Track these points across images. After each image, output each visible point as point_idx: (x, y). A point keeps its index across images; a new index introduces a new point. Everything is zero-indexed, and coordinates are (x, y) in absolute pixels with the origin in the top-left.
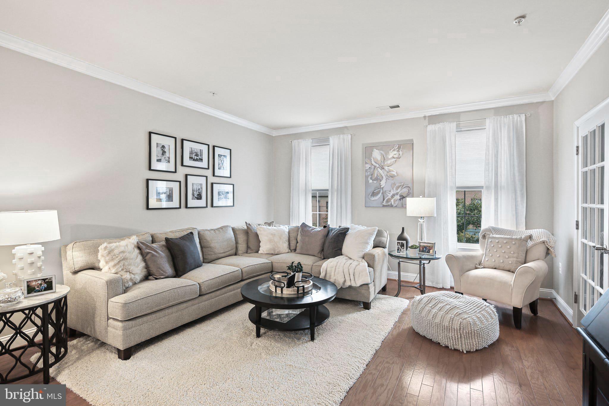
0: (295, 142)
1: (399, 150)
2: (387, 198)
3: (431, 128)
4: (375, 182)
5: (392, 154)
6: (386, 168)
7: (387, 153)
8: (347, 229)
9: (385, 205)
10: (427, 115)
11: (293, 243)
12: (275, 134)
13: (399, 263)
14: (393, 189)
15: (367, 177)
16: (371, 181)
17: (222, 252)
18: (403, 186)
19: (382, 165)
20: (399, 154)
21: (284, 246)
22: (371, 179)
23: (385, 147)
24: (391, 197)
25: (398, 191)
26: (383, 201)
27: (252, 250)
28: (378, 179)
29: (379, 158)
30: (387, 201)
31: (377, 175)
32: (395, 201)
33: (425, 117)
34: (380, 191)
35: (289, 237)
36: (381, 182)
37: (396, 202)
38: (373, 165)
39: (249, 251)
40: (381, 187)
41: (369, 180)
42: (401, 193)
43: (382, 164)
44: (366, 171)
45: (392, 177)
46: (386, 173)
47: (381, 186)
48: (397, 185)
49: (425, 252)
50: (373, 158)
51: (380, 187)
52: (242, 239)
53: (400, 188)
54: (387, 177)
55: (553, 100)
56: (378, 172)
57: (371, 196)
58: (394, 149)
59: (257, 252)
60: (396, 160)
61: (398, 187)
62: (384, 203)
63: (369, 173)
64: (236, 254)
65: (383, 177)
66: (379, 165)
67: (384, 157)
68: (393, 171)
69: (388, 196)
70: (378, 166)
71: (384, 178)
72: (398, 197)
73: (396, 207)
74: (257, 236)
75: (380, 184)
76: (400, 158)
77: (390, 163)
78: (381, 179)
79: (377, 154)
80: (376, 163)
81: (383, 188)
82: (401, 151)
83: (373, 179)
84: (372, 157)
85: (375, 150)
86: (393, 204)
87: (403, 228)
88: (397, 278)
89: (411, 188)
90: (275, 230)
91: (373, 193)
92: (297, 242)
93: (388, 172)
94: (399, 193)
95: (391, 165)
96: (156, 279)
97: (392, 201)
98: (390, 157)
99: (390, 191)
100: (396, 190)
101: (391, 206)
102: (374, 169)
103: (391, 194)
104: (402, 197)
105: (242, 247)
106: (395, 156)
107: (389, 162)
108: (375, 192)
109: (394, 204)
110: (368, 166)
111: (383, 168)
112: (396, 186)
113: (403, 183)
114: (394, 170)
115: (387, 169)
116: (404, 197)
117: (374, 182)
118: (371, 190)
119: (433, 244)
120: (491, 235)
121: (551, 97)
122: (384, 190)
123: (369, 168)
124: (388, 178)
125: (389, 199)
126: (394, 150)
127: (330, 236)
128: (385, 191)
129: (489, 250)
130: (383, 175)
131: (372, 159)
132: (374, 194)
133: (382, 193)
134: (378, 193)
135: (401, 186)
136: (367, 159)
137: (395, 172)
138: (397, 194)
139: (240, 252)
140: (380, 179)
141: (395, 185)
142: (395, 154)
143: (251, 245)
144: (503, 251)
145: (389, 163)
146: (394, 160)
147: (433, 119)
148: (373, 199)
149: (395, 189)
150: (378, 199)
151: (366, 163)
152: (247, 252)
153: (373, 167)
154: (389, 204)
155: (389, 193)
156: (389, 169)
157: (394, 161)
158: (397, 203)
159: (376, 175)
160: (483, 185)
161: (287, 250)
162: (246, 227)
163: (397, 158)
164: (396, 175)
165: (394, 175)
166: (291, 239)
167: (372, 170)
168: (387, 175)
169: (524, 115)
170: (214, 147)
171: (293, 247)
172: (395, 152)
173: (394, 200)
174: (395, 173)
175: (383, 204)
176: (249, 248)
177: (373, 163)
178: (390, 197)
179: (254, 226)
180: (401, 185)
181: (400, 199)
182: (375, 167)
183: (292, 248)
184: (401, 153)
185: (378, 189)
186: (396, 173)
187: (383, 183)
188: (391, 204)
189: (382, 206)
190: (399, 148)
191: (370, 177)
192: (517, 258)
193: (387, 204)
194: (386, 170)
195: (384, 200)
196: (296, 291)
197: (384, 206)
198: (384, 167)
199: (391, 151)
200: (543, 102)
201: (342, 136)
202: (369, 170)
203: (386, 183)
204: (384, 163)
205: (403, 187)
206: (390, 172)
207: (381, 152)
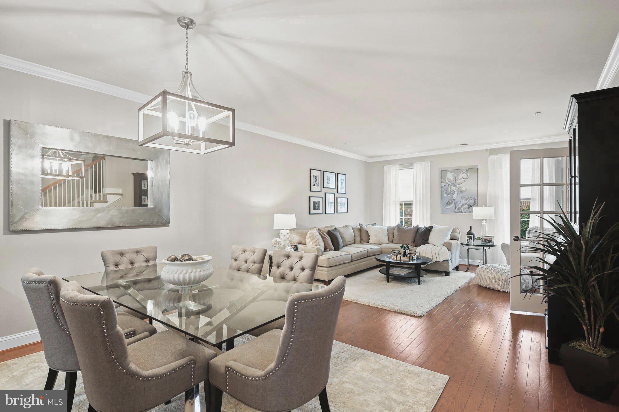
0: (386, 167)
1: (467, 173)
2: (458, 207)
3: (491, 158)
4: (449, 195)
5: (462, 175)
6: (457, 185)
7: (458, 175)
8: (431, 228)
10: (488, 148)
11: (391, 237)
12: (370, 160)
13: (468, 250)
14: (463, 200)
15: (442, 192)
16: (445, 195)
17: (349, 241)
21: (386, 239)
22: (446, 193)
23: (456, 171)
25: (467, 202)
26: (455, 209)
27: (364, 241)
28: (452, 193)
29: (452, 178)
30: (458, 209)
31: (450, 190)
32: (464, 209)
33: (487, 150)
34: (452, 202)
35: (388, 233)
38: (447, 183)
39: (362, 242)
42: (469, 203)
43: (454, 183)
44: (442, 187)
45: (462, 192)
46: (457, 189)
47: (453, 198)
48: (466, 197)
49: (487, 242)
50: (447, 179)
51: (453, 200)
52: (358, 234)
53: (468, 200)
56: (451, 189)
57: (446, 205)
58: (463, 172)
59: (368, 242)
61: (467, 199)
62: (456, 210)
63: (444, 189)
64: (354, 244)
67: (455, 178)
69: (459, 205)
70: (451, 184)
71: (456, 193)
72: (467, 206)
73: (465, 213)
74: (367, 232)
75: (453, 196)
76: (468, 178)
77: (461, 182)
79: (450, 176)
80: (450, 182)
81: (454, 200)
84: (446, 177)
85: (449, 173)
86: (462, 211)
87: (471, 227)
89: (477, 200)
90: (379, 228)
91: (447, 203)
92: (394, 237)
96: (330, 251)
97: (462, 209)
98: (460, 178)
99: (460, 202)
101: (462, 212)
102: (448, 186)
103: (461, 204)
104: (469, 206)
105: (358, 239)
106: (464, 177)
107: (459, 181)
108: (449, 202)
109: (464, 211)
110: (443, 184)
111: (455, 186)
112: (465, 199)
113: (470, 196)
114: (463, 187)
115: (458, 187)
116: (471, 206)
118: (446, 201)
119: (492, 237)
122: (456, 201)
124: (459, 193)
125: (459, 207)
126: (463, 173)
127: (420, 232)
130: (455, 190)
132: (448, 204)
133: (454, 203)
134: (451, 203)
136: (443, 179)
138: (466, 204)
139: (356, 242)
143: (363, 238)
147: (493, 152)
148: (447, 207)
149: (464, 200)
150: (451, 207)
151: (442, 182)
153: (447, 185)
154: (460, 211)
155: (460, 204)
156: (460, 186)
157: (463, 181)
158: (466, 210)
159: (449, 191)
160: (531, 198)
161: (388, 242)
162: (359, 227)
163: (465, 179)
164: (465, 190)
165: (463, 190)
166: (389, 235)
167: (447, 187)
168: (458, 191)
170: (338, 174)
171: (391, 240)
172: (464, 174)
175: (455, 211)
176: (362, 240)
177: (447, 182)
178: (460, 206)
179: (365, 227)
180: (469, 198)
181: (468, 208)
182: (449, 185)
184: (468, 175)
185: (451, 200)
187: (455, 196)
188: (461, 211)
189: (454, 212)
190: (467, 171)
191: (445, 192)
193: (458, 211)
195: (456, 208)
196: (409, 258)
197: (456, 212)
199: (461, 173)
201: (423, 163)
202: (444, 187)
203: (457, 196)
204: (456, 182)
205: (470, 200)
206: (460, 188)
207: (454, 174)
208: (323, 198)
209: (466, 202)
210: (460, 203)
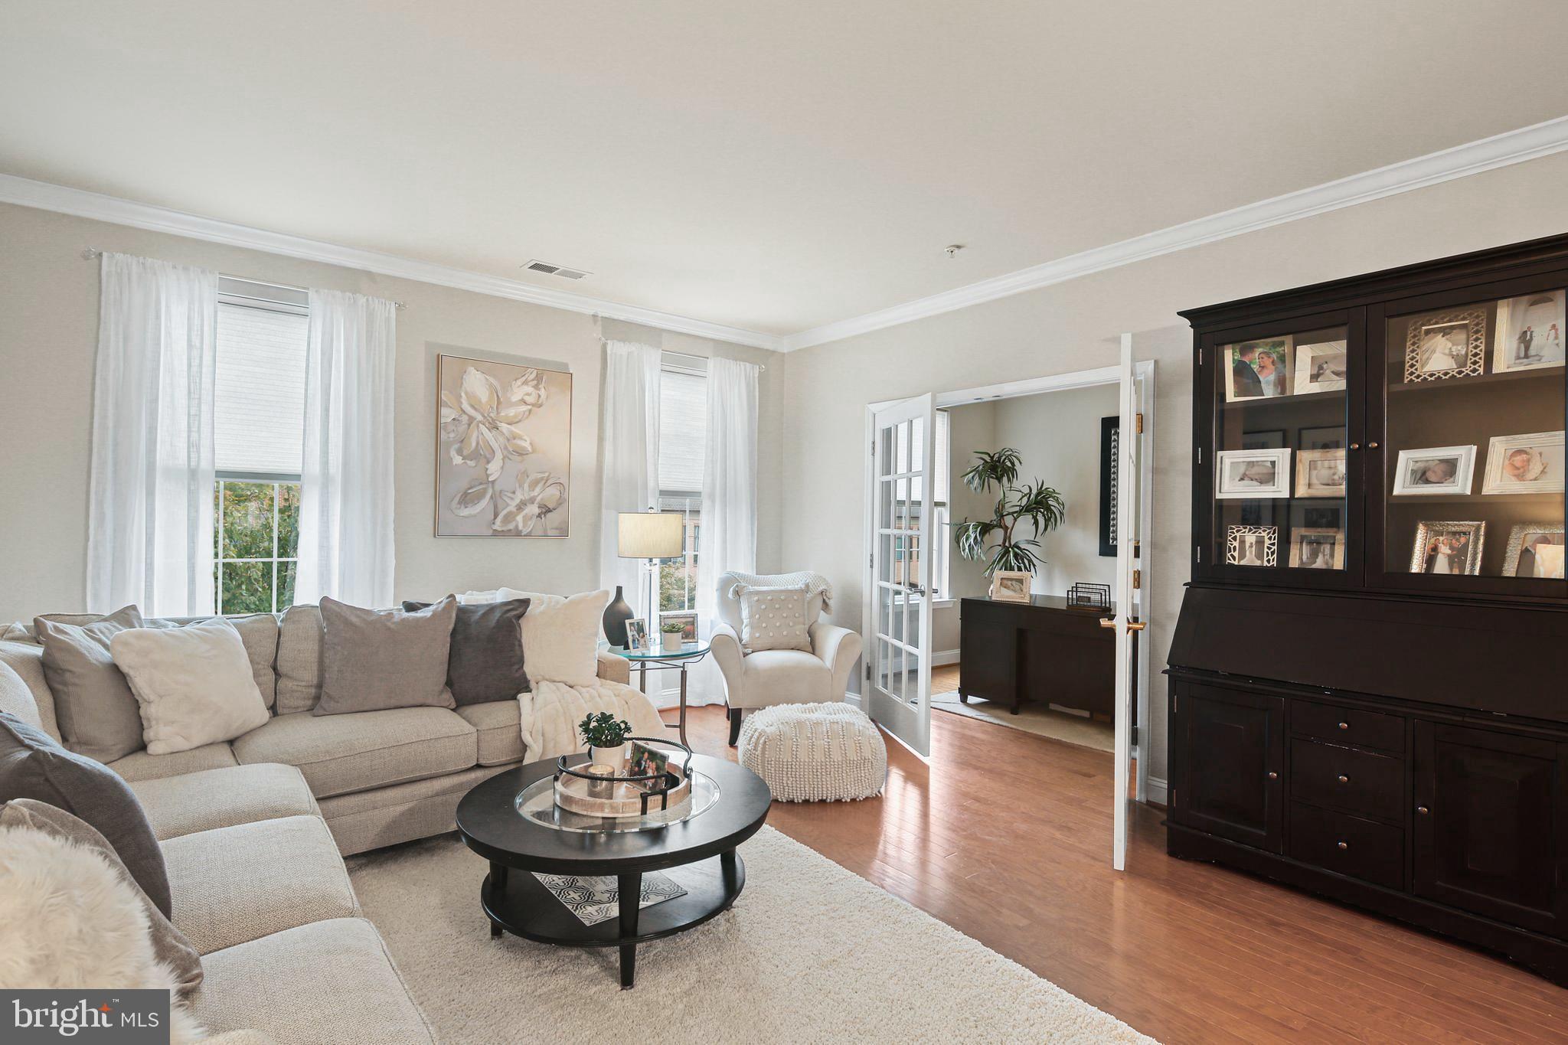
1: (537, 385)
2: (505, 512)
3: (615, 349)
4: (472, 463)
5: (521, 391)
6: (504, 427)
7: (507, 386)
8: (525, 603)
9: (500, 529)
10: (601, 314)
14: (521, 486)
15: (443, 446)
16: (458, 460)
18: (547, 480)
19: (491, 417)
20: (539, 396)
22: (460, 452)
23: (502, 369)
24: (517, 510)
25: (535, 493)
26: (495, 518)
28: (482, 456)
29: (483, 395)
30: (506, 520)
31: (478, 443)
32: (526, 519)
33: (595, 316)
34: (485, 491)
36: (489, 466)
37: (529, 523)
38: (464, 412)
40: (490, 480)
41: (452, 455)
42: (542, 499)
43: (492, 415)
44: (444, 427)
45: (521, 455)
46: (502, 440)
47: (488, 476)
48: (533, 476)
50: (466, 393)
51: (486, 481)
53: (540, 485)
54: (505, 453)
55: (784, 354)
56: (481, 437)
57: (460, 503)
58: (524, 378)
59: (141, 748)
60: (530, 411)
61: (535, 483)
62: (498, 525)
63: (452, 435)
65: (494, 451)
66: (484, 416)
67: (498, 396)
68: (521, 438)
69: (508, 505)
70: (479, 417)
71: (499, 455)
72: (534, 509)
73: (529, 535)
74: (117, 676)
75: (487, 469)
76: (540, 406)
77: (515, 416)
78: (488, 456)
79: (476, 383)
80: (475, 409)
81: (493, 482)
82: (543, 389)
83: (465, 453)
84: (463, 388)
85: (472, 370)
86: (520, 528)
87: (619, 588)
89: (567, 488)
91: (465, 494)
93: (508, 440)
94: (539, 499)
95: (517, 420)
97: (519, 518)
98: (515, 398)
99: (514, 493)
100: (530, 491)
101: (518, 534)
102: (469, 425)
103: (517, 501)
104: (544, 510)
106: (528, 399)
107: (512, 412)
108: (470, 491)
109: (524, 527)
110: (449, 414)
111: (493, 427)
112: (528, 481)
113: (546, 475)
114: (527, 434)
115: (505, 431)
116: (549, 511)
117: (469, 462)
118: (460, 485)
122: (498, 487)
123: (454, 419)
124: (510, 456)
125: (510, 513)
126: (525, 383)
128: (501, 492)
129: (757, 616)
130: (495, 446)
131: (463, 394)
132: (466, 499)
133: (492, 497)
134: (480, 496)
135: (544, 482)
136: (446, 392)
137: (528, 442)
138: (532, 501)
140: (485, 457)
141: (528, 476)
142: (528, 394)
144: (785, 615)
145: (511, 414)
146: (524, 408)
147: (615, 328)
148: (465, 512)
149: (526, 486)
150: (478, 513)
151: (443, 404)
153: (465, 418)
154: (511, 526)
155: (512, 499)
156: (511, 432)
157: (524, 412)
158: (531, 524)
159: (474, 444)
163: (532, 405)
164: (530, 449)
165: (524, 448)
167: (463, 428)
168: (506, 448)
169: (758, 367)
172: (529, 389)
173: (523, 517)
174: (526, 445)
175: (496, 527)
177: (466, 406)
178: (512, 508)
180: (542, 479)
181: (539, 516)
182: (471, 419)
184: (543, 392)
185: (481, 484)
186: (531, 444)
187: (494, 468)
188: (517, 526)
189: (490, 532)
190: (539, 379)
191: (456, 446)
192: (804, 624)
193: (505, 529)
194: (504, 434)
195: (496, 516)
197: (496, 534)
198: (499, 424)
199: (519, 382)
201: (360, 299)
202: (454, 428)
203: (502, 468)
204: (498, 413)
205: (548, 484)
206: (514, 439)
207: (492, 380)
209: (533, 494)
210: (511, 495)
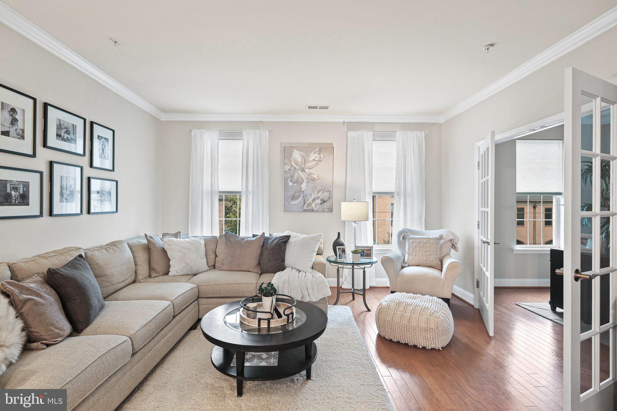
0: (196, 132)
1: (320, 153)
2: (308, 202)
3: (351, 134)
4: (295, 185)
5: (313, 156)
6: (307, 170)
7: (308, 155)
8: (288, 237)
9: (306, 209)
10: (346, 121)
11: (212, 257)
12: (164, 117)
13: (338, 270)
14: (314, 193)
15: (286, 179)
16: (290, 184)
17: (121, 280)
18: (324, 190)
19: (302, 167)
20: (320, 157)
21: (202, 263)
22: (291, 181)
23: (306, 149)
24: (312, 201)
25: (319, 195)
26: (304, 205)
27: (158, 272)
28: (299, 182)
29: (299, 159)
30: (308, 205)
31: (297, 177)
32: (316, 205)
33: (344, 123)
34: (300, 194)
35: (206, 250)
36: (302, 185)
37: (317, 206)
38: (292, 166)
39: (154, 274)
40: (302, 190)
41: (288, 182)
42: (322, 197)
43: (302, 166)
44: (285, 172)
45: (313, 180)
46: (306, 175)
47: (301, 189)
48: (318, 188)
49: (363, 256)
51: (300, 191)
52: (142, 257)
53: (321, 192)
54: (308, 180)
55: (441, 123)
56: (298, 175)
57: (291, 199)
58: (314, 151)
59: (167, 273)
60: (317, 163)
61: (319, 191)
62: (305, 208)
63: (288, 175)
64: (134, 282)
65: (303, 180)
66: (299, 167)
67: (304, 159)
68: (314, 174)
69: (309, 200)
70: (298, 168)
71: (305, 181)
72: (319, 201)
73: (317, 211)
74: (164, 252)
75: (301, 187)
76: (321, 161)
77: (311, 166)
78: (301, 182)
79: (297, 155)
80: (296, 165)
81: (303, 191)
82: (322, 154)
83: (293, 181)
84: (292, 158)
85: (295, 150)
86: (314, 208)
87: (339, 233)
88: (336, 286)
89: (332, 193)
90: (188, 242)
91: (293, 196)
92: (216, 256)
93: (309, 175)
94: (321, 197)
95: (312, 167)
96: (48, 345)
97: (313, 205)
98: (311, 159)
99: (311, 195)
100: (317, 194)
101: (312, 211)
102: (294, 171)
103: (312, 198)
104: (323, 202)
105: (143, 270)
106: (316, 159)
107: (310, 164)
108: (295, 195)
109: (315, 208)
110: (287, 167)
111: (303, 171)
113: (324, 188)
114: (316, 173)
115: (307, 172)
116: (325, 202)
117: (294, 184)
118: (291, 193)
119: (371, 248)
120: (411, 236)
121: (441, 120)
122: (305, 194)
123: (289, 169)
124: (310, 181)
125: (310, 203)
126: (315, 153)
127: (268, 246)
128: (306, 195)
129: (411, 249)
130: (304, 178)
131: (292, 160)
132: (293, 198)
133: (303, 197)
134: (298, 197)
135: (322, 190)
136: (286, 160)
137: (316, 175)
138: (318, 198)
139: (140, 277)
140: (300, 182)
141: (316, 189)
142: (316, 157)
143: (154, 265)
144: (425, 250)
145: (310, 165)
146: (315, 162)
147: (353, 126)
148: (293, 203)
149: (316, 192)
150: (298, 203)
151: (285, 164)
152: (150, 276)
153: (293, 169)
154: (310, 208)
155: (311, 197)
156: (310, 172)
157: (315, 164)
158: (318, 207)
159: (296, 178)
160: (394, 191)
161: (207, 268)
162: (146, 242)
163: (318, 161)
164: (317, 178)
165: (315, 178)
166: (208, 253)
167: (292, 172)
168: (308, 178)
169: (424, 132)
170: (92, 123)
171: (211, 263)
172: (316, 155)
173: (315, 204)
174: (316, 176)
176: (154, 270)
177: (293, 164)
178: (310, 201)
179: (158, 240)
180: (322, 189)
181: (321, 204)
182: (295, 168)
183: (210, 265)
184: (322, 156)
185: (299, 192)
186: (317, 176)
187: (304, 186)
188: (312, 208)
189: (302, 210)
190: (320, 151)
191: (290, 179)
192: (436, 255)
193: (308, 209)
194: (307, 173)
195: (304, 204)
196: (286, 320)
197: (305, 211)
198: (305, 169)
199: (312, 153)
200: (435, 124)
201: (258, 131)
202: (289, 172)
203: (307, 186)
204: (305, 165)
205: (324, 192)
206: (311, 174)
207: (302, 153)
208: (41, 173)
209: (318, 195)
210: (310, 196)
